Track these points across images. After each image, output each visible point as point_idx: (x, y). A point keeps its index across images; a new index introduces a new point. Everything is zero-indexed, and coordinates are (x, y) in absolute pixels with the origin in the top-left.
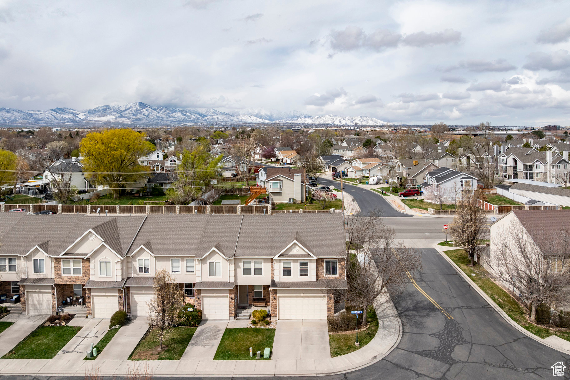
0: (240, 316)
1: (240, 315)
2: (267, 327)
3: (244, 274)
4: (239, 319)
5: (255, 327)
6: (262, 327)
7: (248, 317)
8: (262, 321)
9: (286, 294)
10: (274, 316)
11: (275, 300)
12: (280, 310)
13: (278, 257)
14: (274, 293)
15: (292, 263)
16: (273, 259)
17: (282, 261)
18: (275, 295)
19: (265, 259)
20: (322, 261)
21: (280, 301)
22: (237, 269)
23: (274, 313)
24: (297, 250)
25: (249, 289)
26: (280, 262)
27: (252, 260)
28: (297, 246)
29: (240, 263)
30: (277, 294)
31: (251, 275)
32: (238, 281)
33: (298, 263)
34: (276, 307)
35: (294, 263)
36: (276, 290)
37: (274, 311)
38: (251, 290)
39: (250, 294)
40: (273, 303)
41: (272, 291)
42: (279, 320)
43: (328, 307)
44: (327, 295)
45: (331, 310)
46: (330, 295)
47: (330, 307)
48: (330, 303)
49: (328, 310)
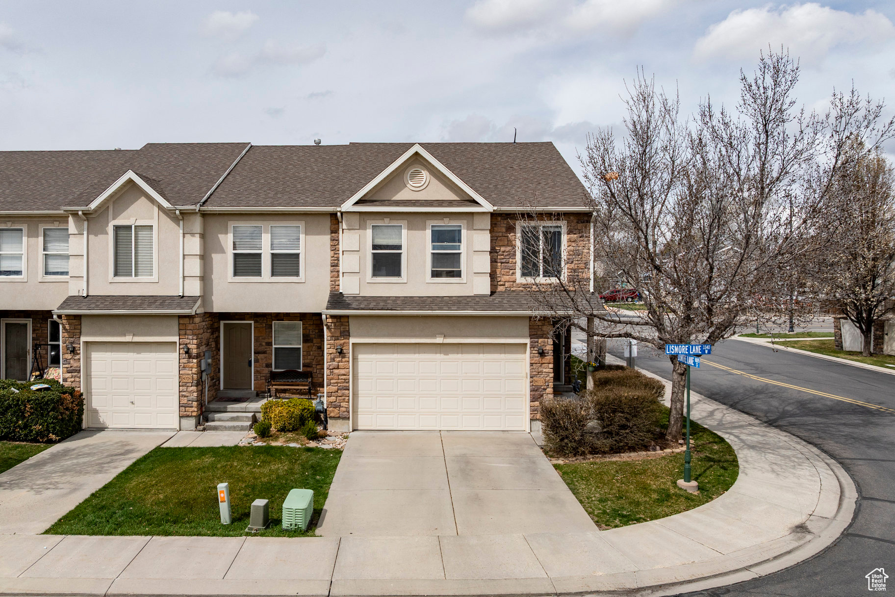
0: (219, 419)
1: (216, 416)
2: (316, 445)
5: (264, 444)
6: (293, 445)
7: (249, 423)
8: (294, 430)
10: (337, 416)
11: (344, 360)
12: (360, 398)
13: (357, 203)
14: (338, 334)
15: (405, 229)
16: (339, 214)
17: (370, 223)
18: (342, 342)
19: (309, 218)
20: (511, 229)
21: (359, 363)
22: (214, 256)
23: (340, 406)
24: (423, 183)
25: (256, 340)
26: (362, 227)
27: (265, 222)
28: (422, 171)
29: (221, 233)
30: (349, 336)
31: (261, 276)
32: (213, 298)
33: (424, 229)
34: (345, 384)
35: (412, 229)
36: (348, 322)
37: (338, 398)
38: (264, 344)
39: (260, 356)
40: (336, 371)
41: (333, 327)
42: (356, 433)
43: (533, 385)
44: (527, 341)
45: (542, 396)
46: (540, 340)
47: (542, 384)
48: (540, 370)
49: (534, 395)
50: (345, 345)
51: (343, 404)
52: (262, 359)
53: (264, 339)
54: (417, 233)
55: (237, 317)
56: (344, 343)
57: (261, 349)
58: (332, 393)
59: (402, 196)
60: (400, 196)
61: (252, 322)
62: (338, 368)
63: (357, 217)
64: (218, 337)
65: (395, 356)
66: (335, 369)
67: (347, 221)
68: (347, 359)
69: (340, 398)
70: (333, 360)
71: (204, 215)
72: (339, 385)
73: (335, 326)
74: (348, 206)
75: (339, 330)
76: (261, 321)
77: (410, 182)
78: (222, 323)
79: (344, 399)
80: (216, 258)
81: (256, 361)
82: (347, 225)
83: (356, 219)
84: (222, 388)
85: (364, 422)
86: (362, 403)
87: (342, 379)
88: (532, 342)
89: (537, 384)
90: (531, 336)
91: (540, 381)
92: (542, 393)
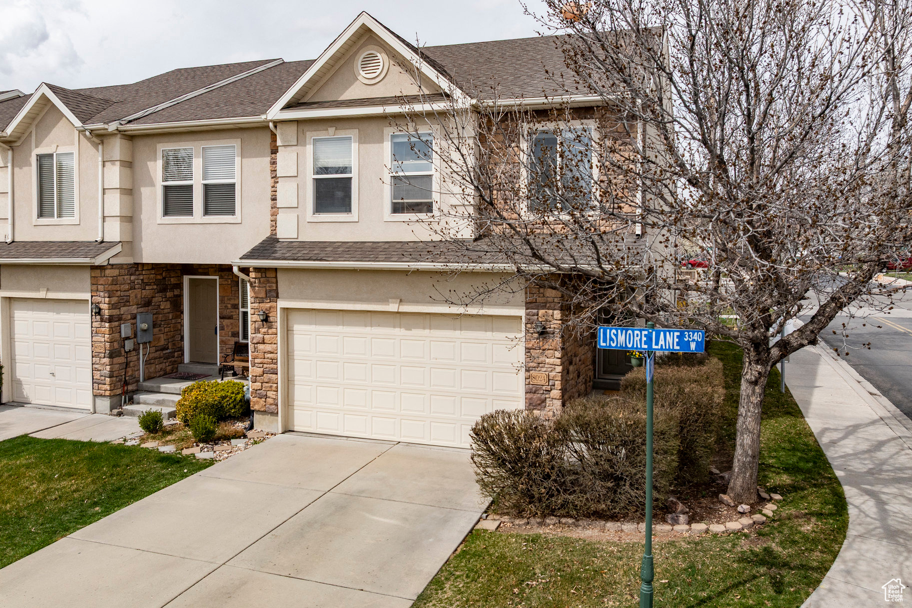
0: (145, 403)
1: (143, 397)
2: (192, 450)
3: (166, 213)
5: (137, 443)
6: (167, 448)
9: (321, 299)
10: (262, 410)
11: (270, 331)
12: (296, 386)
13: (283, 109)
14: (262, 295)
15: (355, 142)
16: (271, 125)
17: (311, 135)
18: (268, 305)
19: (246, 135)
21: (295, 336)
22: (143, 190)
23: (266, 397)
24: (378, 71)
25: (222, 301)
26: (300, 142)
27: (196, 143)
28: (378, 54)
29: (150, 161)
30: (277, 297)
31: (192, 215)
32: (143, 245)
33: (381, 141)
34: (272, 366)
35: (365, 143)
36: (276, 277)
37: (265, 385)
39: (226, 322)
40: (261, 347)
41: (257, 284)
42: (287, 435)
43: (529, 384)
44: (521, 312)
45: (544, 401)
46: (541, 312)
47: (543, 383)
48: (541, 359)
49: (531, 399)
50: (272, 310)
51: (270, 394)
52: (227, 326)
53: (230, 299)
54: (372, 148)
55: (200, 271)
56: (270, 308)
57: (227, 312)
58: (256, 376)
59: (353, 92)
60: (347, 95)
61: (217, 278)
62: (264, 343)
63: (293, 128)
64: (181, 296)
65: (340, 329)
66: (259, 343)
67: (282, 134)
68: (274, 330)
69: (267, 385)
70: (257, 331)
71: (131, 138)
72: (265, 366)
73: (260, 282)
74: (275, 112)
75: (264, 289)
76: (226, 277)
77: (361, 72)
78: (186, 279)
79: (271, 386)
81: (222, 328)
82: (283, 140)
83: (292, 130)
84: (187, 359)
85: (301, 421)
86: (300, 393)
87: (268, 358)
88: (527, 314)
89: (535, 382)
90: (529, 305)
91: (540, 377)
92: (543, 396)
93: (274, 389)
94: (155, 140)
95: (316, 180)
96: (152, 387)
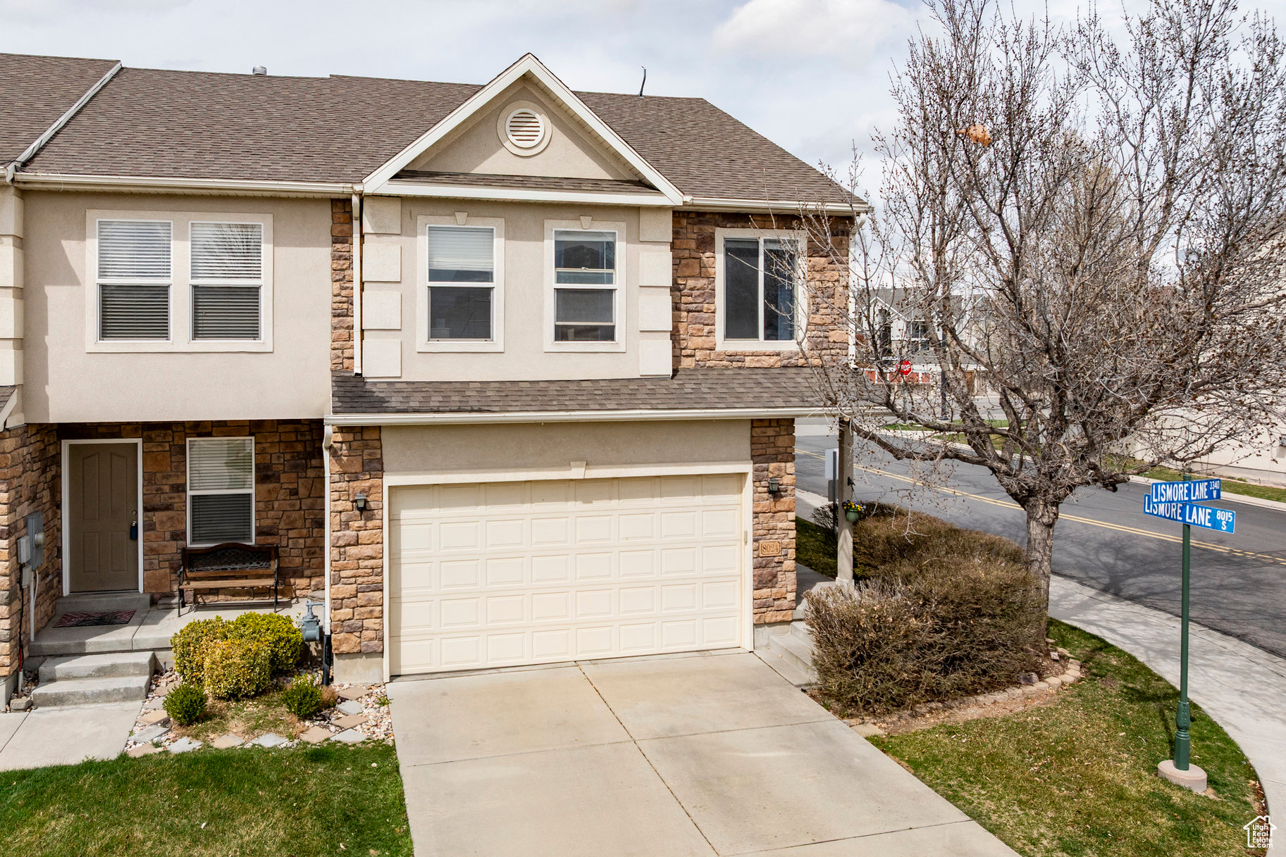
0: (68, 677)
1: (62, 667)
2: (315, 734)
3: (105, 332)
4: (58, 700)
5: (197, 744)
6: (269, 740)
7: (142, 680)
8: (259, 693)
9: (460, 468)
10: (356, 650)
11: (370, 524)
12: (403, 605)
13: (397, 177)
14: (357, 467)
15: (500, 236)
16: (355, 200)
17: (425, 221)
18: (367, 484)
19: (282, 209)
20: (707, 243)
21: (403, 528)
22: (50, 290)
23: (362, 629)
24: (537, 140)
25: (148, 481)
26: (408, 230)
27: (179, 215)
28: (537, 116)
29: (69, 238)
30: (382, 470)
31: (167, 338)
32: (49, 390)
33: (541, 238)
34: (373, 578)
35: (513, 238)
36: (380, 440)
37: (358, 610)
38: (167, 488)
39: (158, 516)
40: (352, 551)
41: (345, 452)
42: (397, 684)
43: (758, 556)
44: (748, 468)
45: (775, 576)
46: (772, 466)
47: (775, 553)
48: (772, 524)
49: (760, 575)
50: (373, 490)
51: (367, 623)
52: (162, 522)
54: (526, 248)
55: (101, 430)
56: (370, 488)
57: (158, 500)
58: (342, 599)
59: (494, 164)
60: (486, 167)
61: (139, 441)
62: (357, 544)
63: (396, 207)
64: (58, 476)
66: (349, 545)
67: (373, 215)
68: (377, 523)
69: (363, 609)
70: (346, 525)
71: (26, 193)
72: (360, 580)
73: (350, 448)
74: (379, 181)
75: (360, 458)
76: (159, 439)
77: (510, 137)
78: (66, 444)
79: (371, 611)
80: (55, 296)
81: (149, 527)
82: (373, 225)
83: (392, 213)
84: (66, 591)
85: (413, 657)
86: (410, 615)
87: (366, 567)
88: (756, 470)
89: (766, 553)
90: (755, 458)
91: (771, 547)
92: (775, 569)
93: (376, 614)
94: (80, 202)
95: (432, 289)
96: (66, 646)
